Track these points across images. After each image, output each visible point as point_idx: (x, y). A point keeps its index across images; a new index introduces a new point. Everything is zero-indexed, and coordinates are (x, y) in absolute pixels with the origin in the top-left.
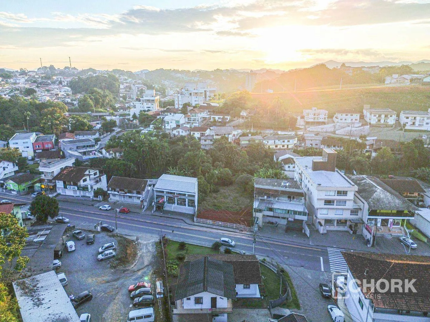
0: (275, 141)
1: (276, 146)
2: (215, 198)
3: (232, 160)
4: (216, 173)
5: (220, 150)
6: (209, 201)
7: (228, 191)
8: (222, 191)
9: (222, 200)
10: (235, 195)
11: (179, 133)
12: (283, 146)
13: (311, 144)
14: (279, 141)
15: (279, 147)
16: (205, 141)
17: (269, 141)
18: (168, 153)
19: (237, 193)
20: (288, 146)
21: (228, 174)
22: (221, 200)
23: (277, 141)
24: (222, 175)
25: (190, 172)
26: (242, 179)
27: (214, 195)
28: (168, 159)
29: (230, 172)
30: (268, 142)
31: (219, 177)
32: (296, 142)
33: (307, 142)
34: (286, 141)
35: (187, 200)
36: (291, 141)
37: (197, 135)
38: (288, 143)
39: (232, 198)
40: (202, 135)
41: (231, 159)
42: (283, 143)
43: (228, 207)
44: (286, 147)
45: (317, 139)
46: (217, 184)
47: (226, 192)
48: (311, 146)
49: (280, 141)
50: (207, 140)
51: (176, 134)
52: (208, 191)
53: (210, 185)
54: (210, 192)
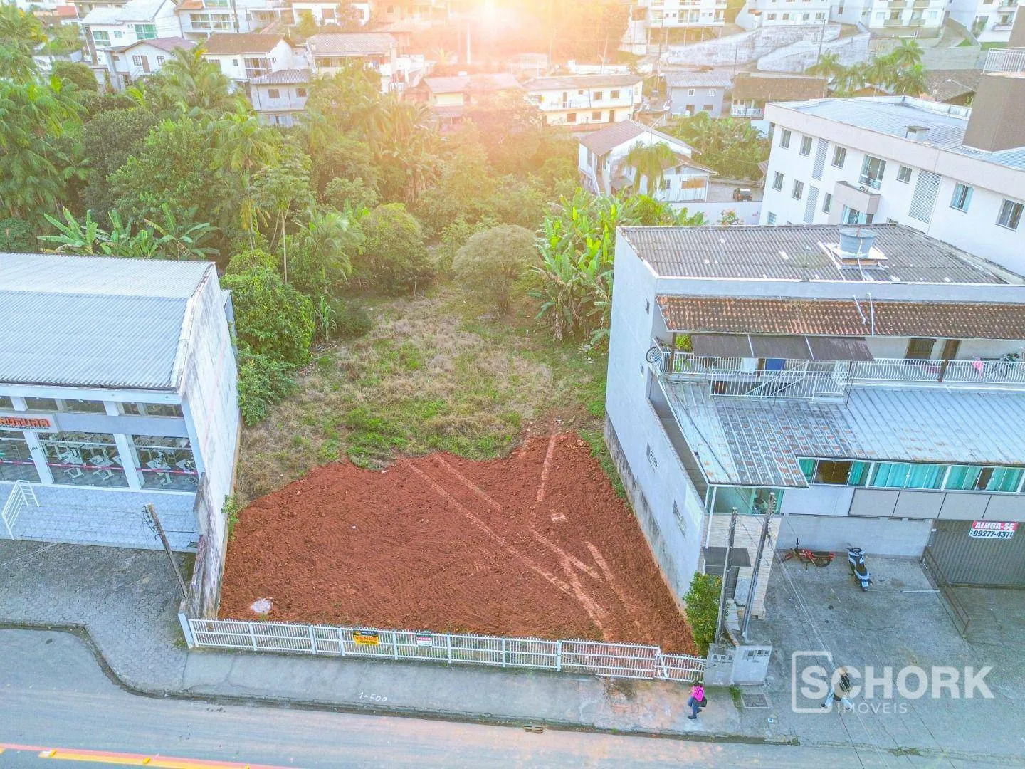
0: (565, 95)
1: (572, 117)
2: (353, 373)
3: (409, 172)
4: (339, 226)
5: (346, 129)
6: (317, 400)
7: (420, 323)
8: (384, 324)
9: (399, 381)
10: (461, 342)
11: (146, 68)
12: (597, 116)
13: (690, 107)
14: (581, 93)
15: (580, 119)
16: (274, 94)
17: (545, 94)
18: (66, 146)
19: (470, 329)
20: (612, 114)
21: (402, 234)
22: (387, 384)
23: (573, 95)
24: (376, 241)
25: (192, 235)
26: (487, 251)
27: (343, 354)
28: (67, 172)
29: (414, 223)
30: (540, 99)
31: (362, 251)
32: (638, 99)
33: (675, 96)
34: (607, 93)
35: (122, 443)
36: (624, 92)
37: (233, 68)
38: (615, 103)
39: (449, 365)
40: (257, 67)
41: (403, 167)
42: (596, 104)
43: (440, 430)
44: (605, 118)
45: (711, 84)
46: (351, 290)
47: (407, 329)
48: (688, 113)
49: (586, 92)
50: (283, 92)
51: (135, 71)
52: (304, 338)
53: (316, 301)
54: (318, 337)
